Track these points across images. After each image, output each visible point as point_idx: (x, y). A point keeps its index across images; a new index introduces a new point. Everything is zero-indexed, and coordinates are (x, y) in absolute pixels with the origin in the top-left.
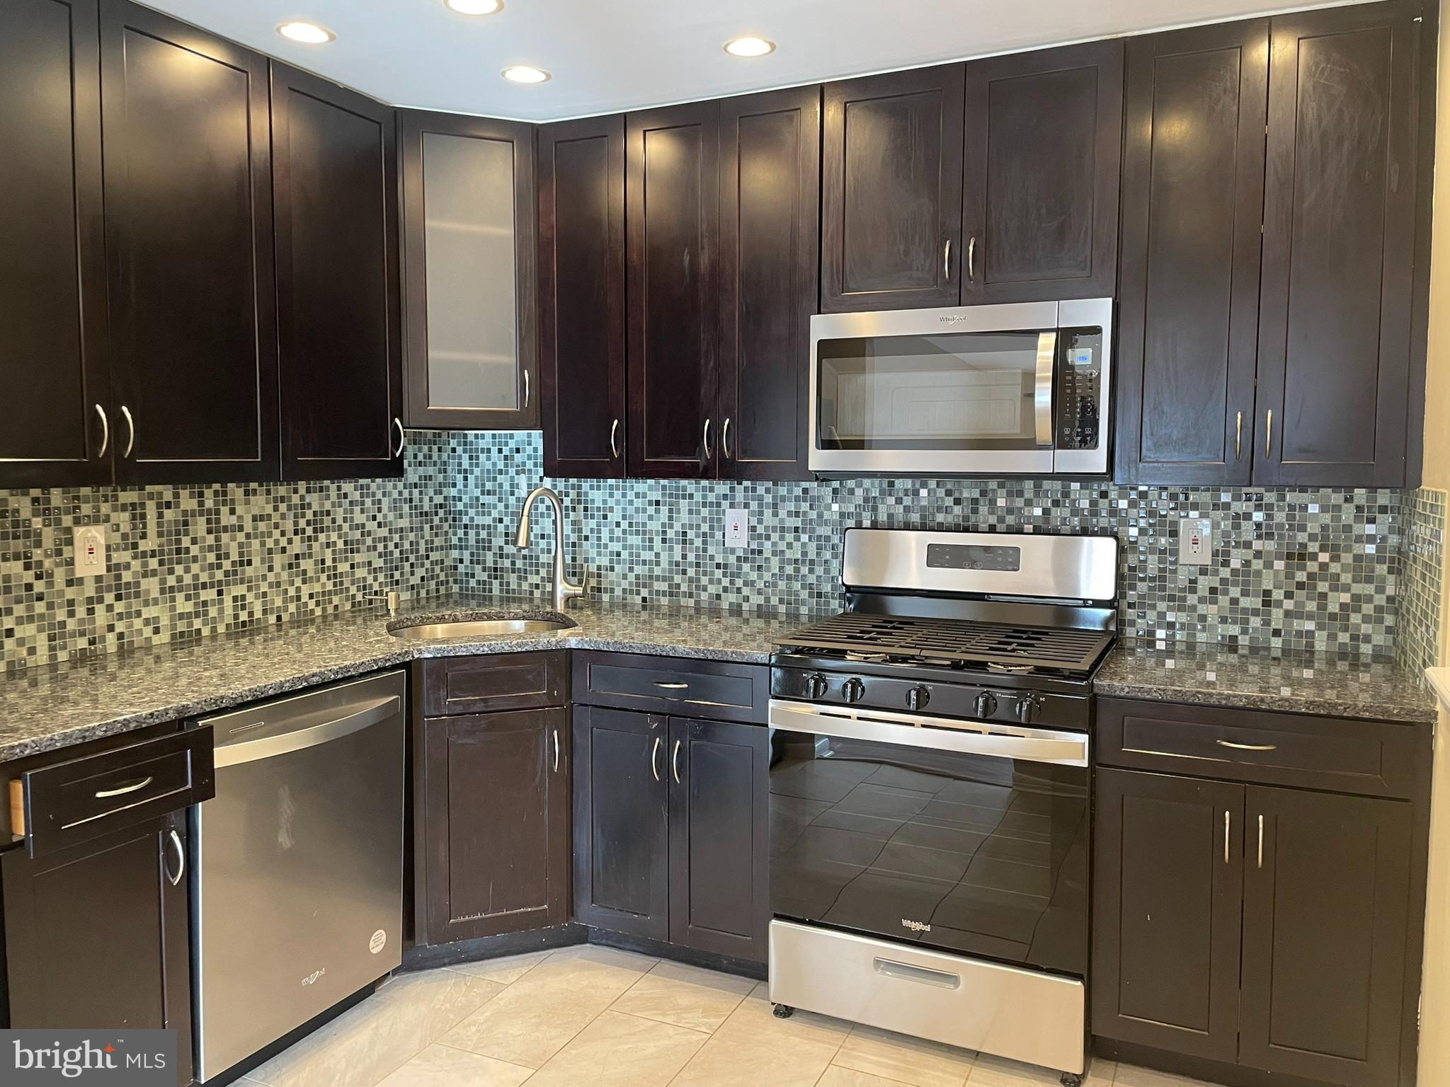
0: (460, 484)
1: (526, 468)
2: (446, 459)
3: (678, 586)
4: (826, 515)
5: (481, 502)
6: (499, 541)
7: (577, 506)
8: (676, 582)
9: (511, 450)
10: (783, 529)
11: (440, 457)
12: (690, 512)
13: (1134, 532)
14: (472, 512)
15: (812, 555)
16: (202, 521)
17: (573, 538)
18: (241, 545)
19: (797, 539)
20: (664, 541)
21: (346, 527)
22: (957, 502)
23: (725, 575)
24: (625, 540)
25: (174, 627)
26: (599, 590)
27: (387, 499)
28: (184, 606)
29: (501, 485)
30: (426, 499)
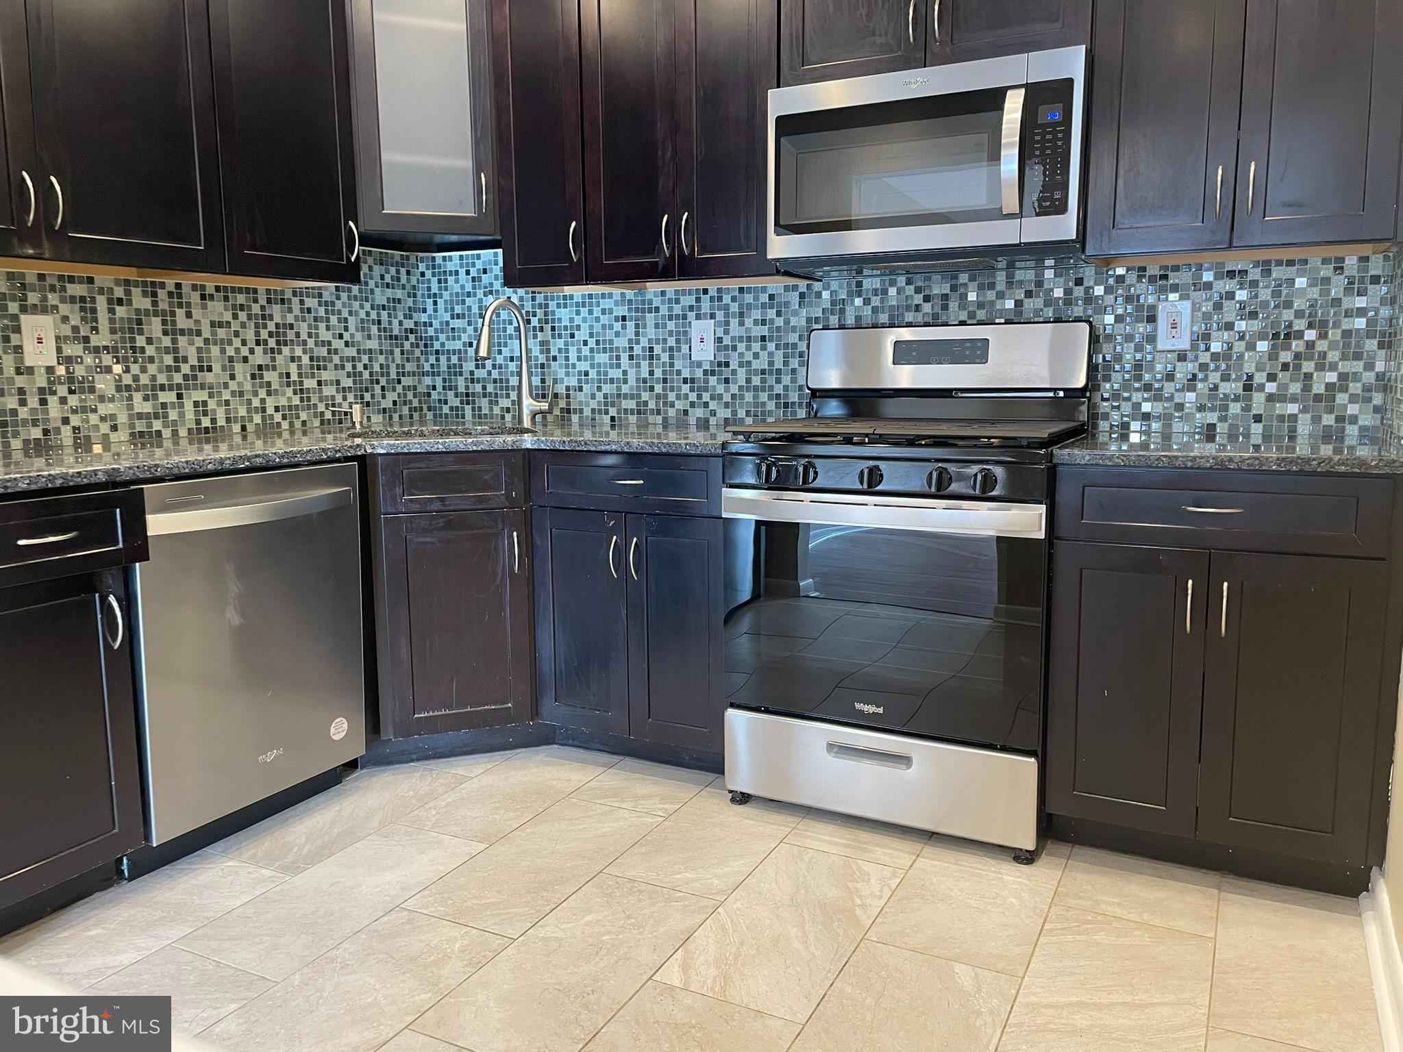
0: (430, 308)
1: (494, 289)
2: (415, 283)
3: (646, 403)
4: (794, 321)
5: (451, 326)
6: (469, 366)
7: (545, 326)
8: (643, 399)
9: (478, 270)
10: (749, 339)
11: (408, 281)
12: (657, 326)
13: (1109, 319)
14: (442, 337)
15: (779, 364)
16: (156, 322)
17: (542, 359)
18: (199, 350)
19: (764, 348)
20: (631, 358)
21: (311, 343)
22: (927, 299)
23: (692, 390)
24: (592, 358)
25: (132, 426)
26: (568, 411)
27: (353, 318)
28: (141, 406)
29: (469, 308)
30: (395, 322)
